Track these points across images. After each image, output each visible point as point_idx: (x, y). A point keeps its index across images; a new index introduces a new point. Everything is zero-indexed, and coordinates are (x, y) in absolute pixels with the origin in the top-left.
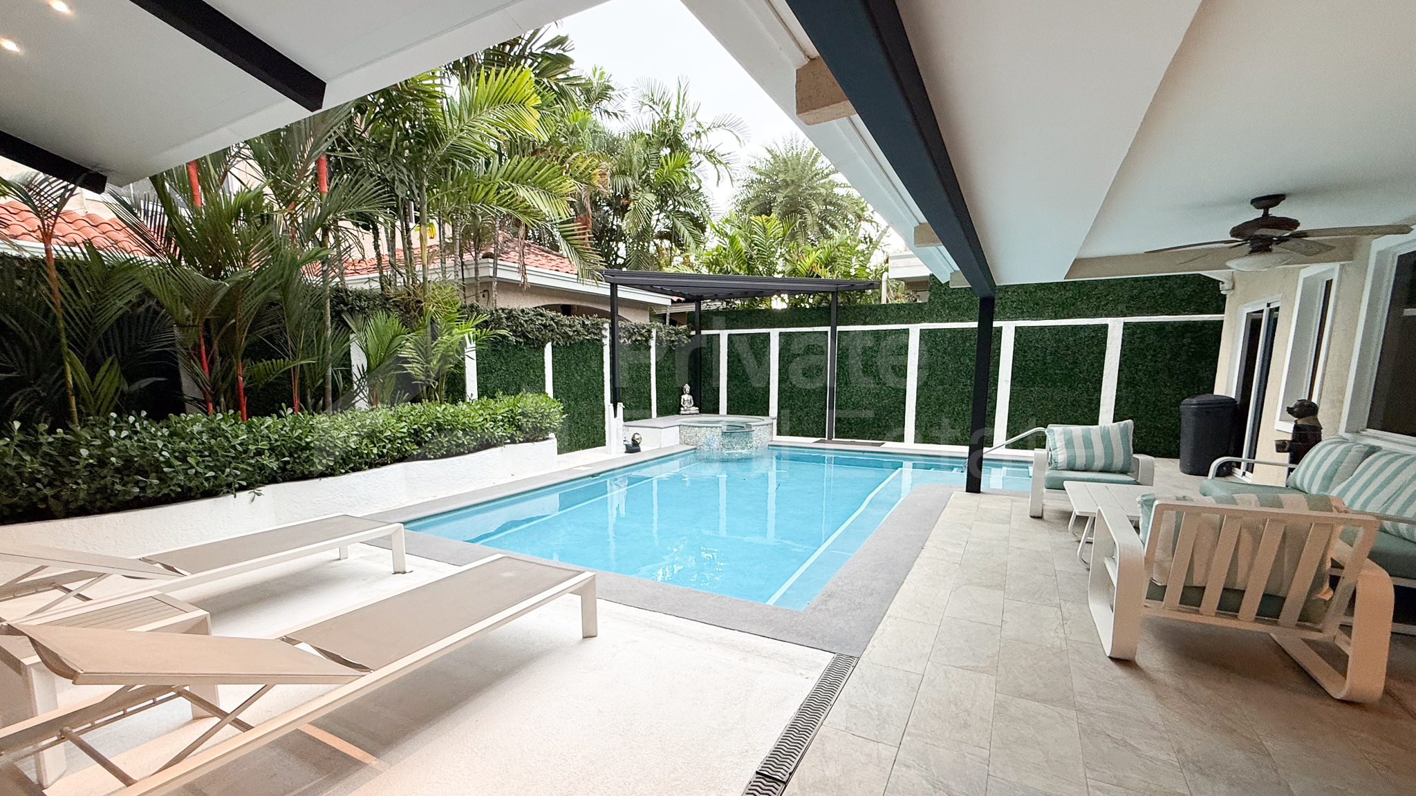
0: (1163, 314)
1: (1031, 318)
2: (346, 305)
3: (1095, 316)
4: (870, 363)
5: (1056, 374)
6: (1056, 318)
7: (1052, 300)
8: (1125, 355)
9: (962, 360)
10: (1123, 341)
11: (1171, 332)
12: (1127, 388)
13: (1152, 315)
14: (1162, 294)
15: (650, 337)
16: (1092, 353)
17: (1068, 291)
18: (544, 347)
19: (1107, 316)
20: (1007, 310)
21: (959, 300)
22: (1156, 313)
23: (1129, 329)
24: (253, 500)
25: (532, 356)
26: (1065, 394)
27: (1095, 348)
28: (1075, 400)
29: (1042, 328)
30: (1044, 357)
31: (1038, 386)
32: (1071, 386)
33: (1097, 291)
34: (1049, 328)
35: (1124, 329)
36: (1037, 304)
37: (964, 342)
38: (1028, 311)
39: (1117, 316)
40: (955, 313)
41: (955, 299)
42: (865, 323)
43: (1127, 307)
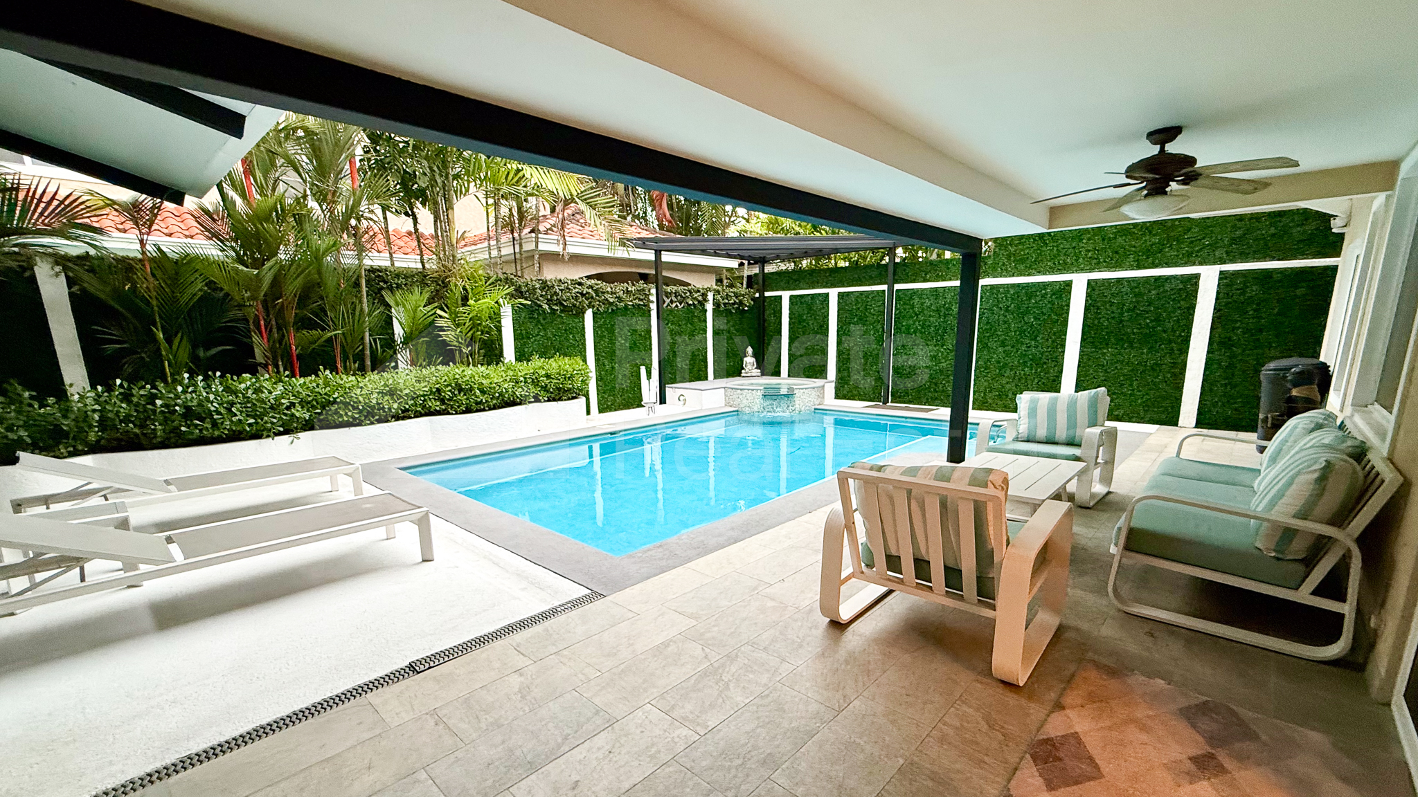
0: (1273, 259)
1: (1110, 267)
2: (385, 282)
3: (1186, 264)
4: (927, 323)
5: (1134, 334)
6: (1139, 267)
7: (1134, 247)
8: (1219, 310)
9: (1026, 318)
10: (1218, 293)
11: (1280, 281)
12: (1220, 350)
13: (1259, 260)
14: (1273, 235)
15: (706, 300)
16: (1179, 308)
17: (1154, 235)
18: (584, 313)
19: (1201, 264)
20: (1081, 260)
21: (1026, 252)
22: (1264, 258)
23: (1226, 278)
24: (292, 443)
25: (572, 322)
26: (1145, 356)
27: (1182, 303)
28: (1156, 364)
29: (1119, 280)
30: (1121, 314)
31: (1112, 348)
32: (1151, 348)
33: (1189, 235)
34: (1128, 280)
35: (1220, 279)
36: (1116, 252)
37: (1030, 299)
38: (1105, 262)
39: (1214, 263)
40: (1022, 267)
41: (1022, 250)
42: (925, 280)
43: (1227, 253)
